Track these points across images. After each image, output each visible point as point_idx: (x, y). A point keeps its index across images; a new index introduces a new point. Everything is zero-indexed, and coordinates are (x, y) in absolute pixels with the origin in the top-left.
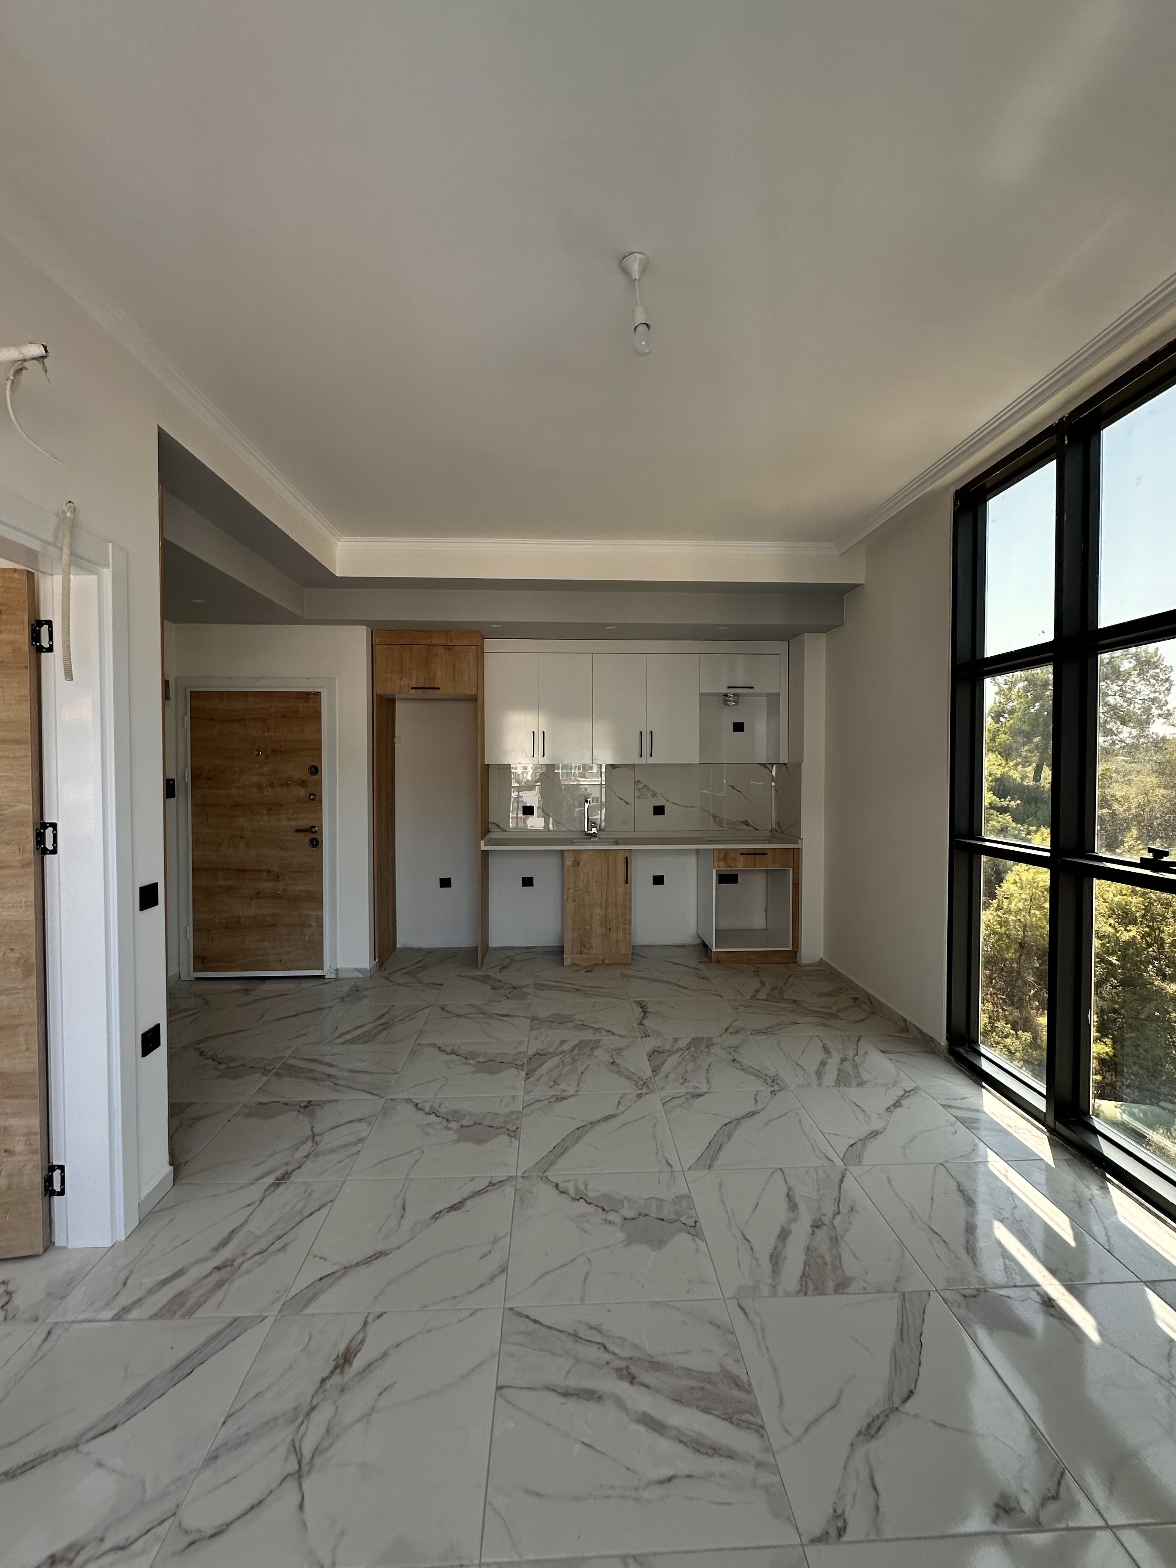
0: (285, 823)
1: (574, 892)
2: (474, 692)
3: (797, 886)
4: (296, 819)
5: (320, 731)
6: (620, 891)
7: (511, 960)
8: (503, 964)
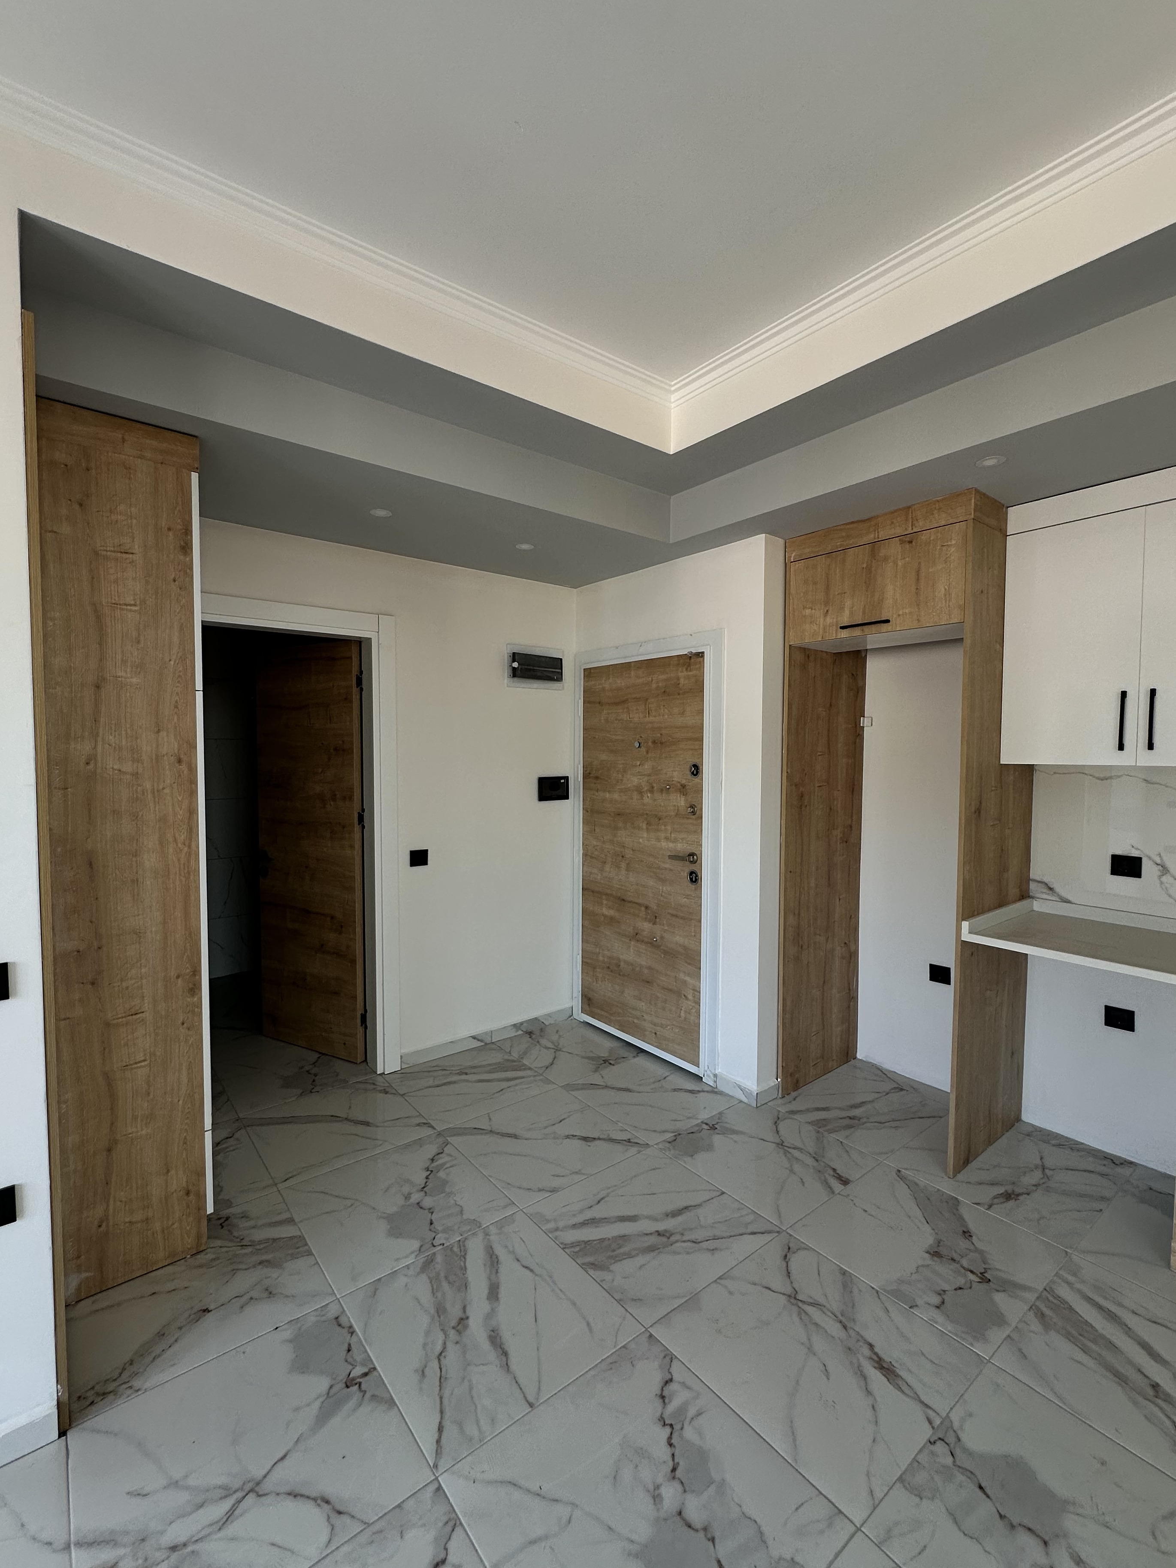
2: (956, 619)
5: (701, 712)
7: (1042, 1181)
8: (1014, 1183)
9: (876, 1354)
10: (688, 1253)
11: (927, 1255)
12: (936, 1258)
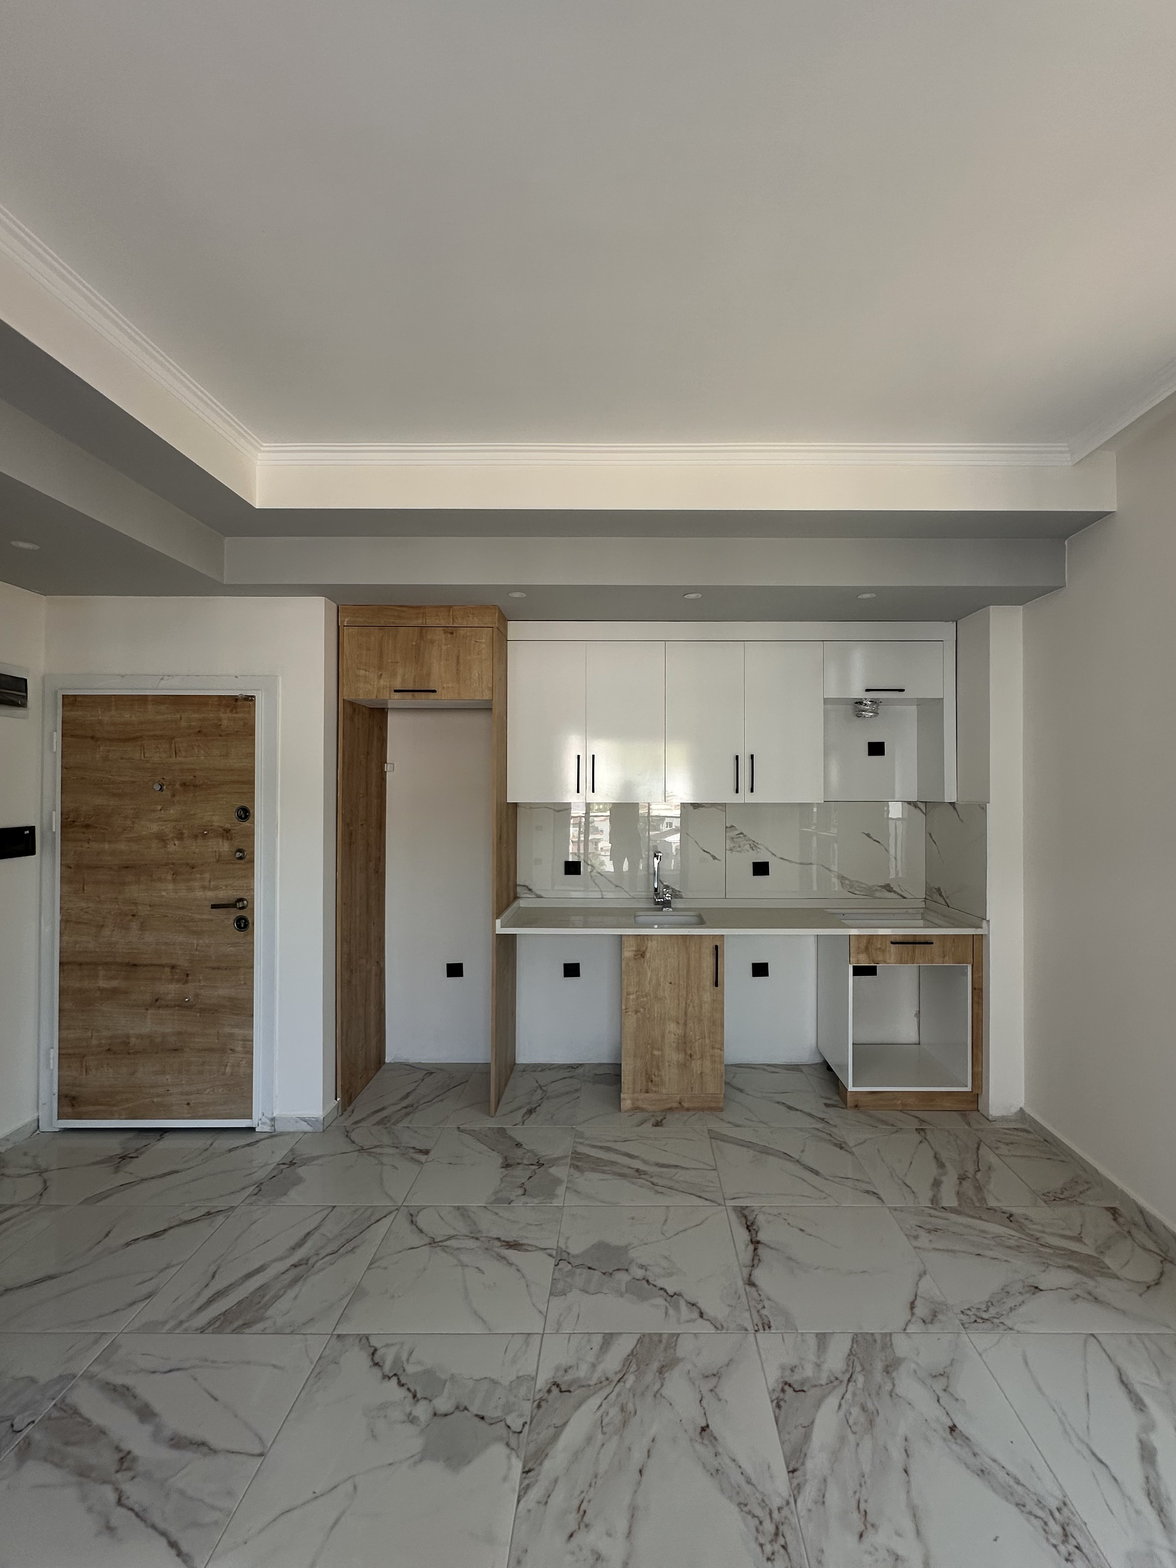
0: (199, 894)
1: (637, 998)
2: (487, 696)
3: (979, 993)
4: (216, 888)
5: (252, 755)
6: (707, 997)
7: (544, 1094)
8: (530, 1103)
9: (504, 1241)
10: (332, 1264)
11: (503, 1169)
12: (508, 1168)
